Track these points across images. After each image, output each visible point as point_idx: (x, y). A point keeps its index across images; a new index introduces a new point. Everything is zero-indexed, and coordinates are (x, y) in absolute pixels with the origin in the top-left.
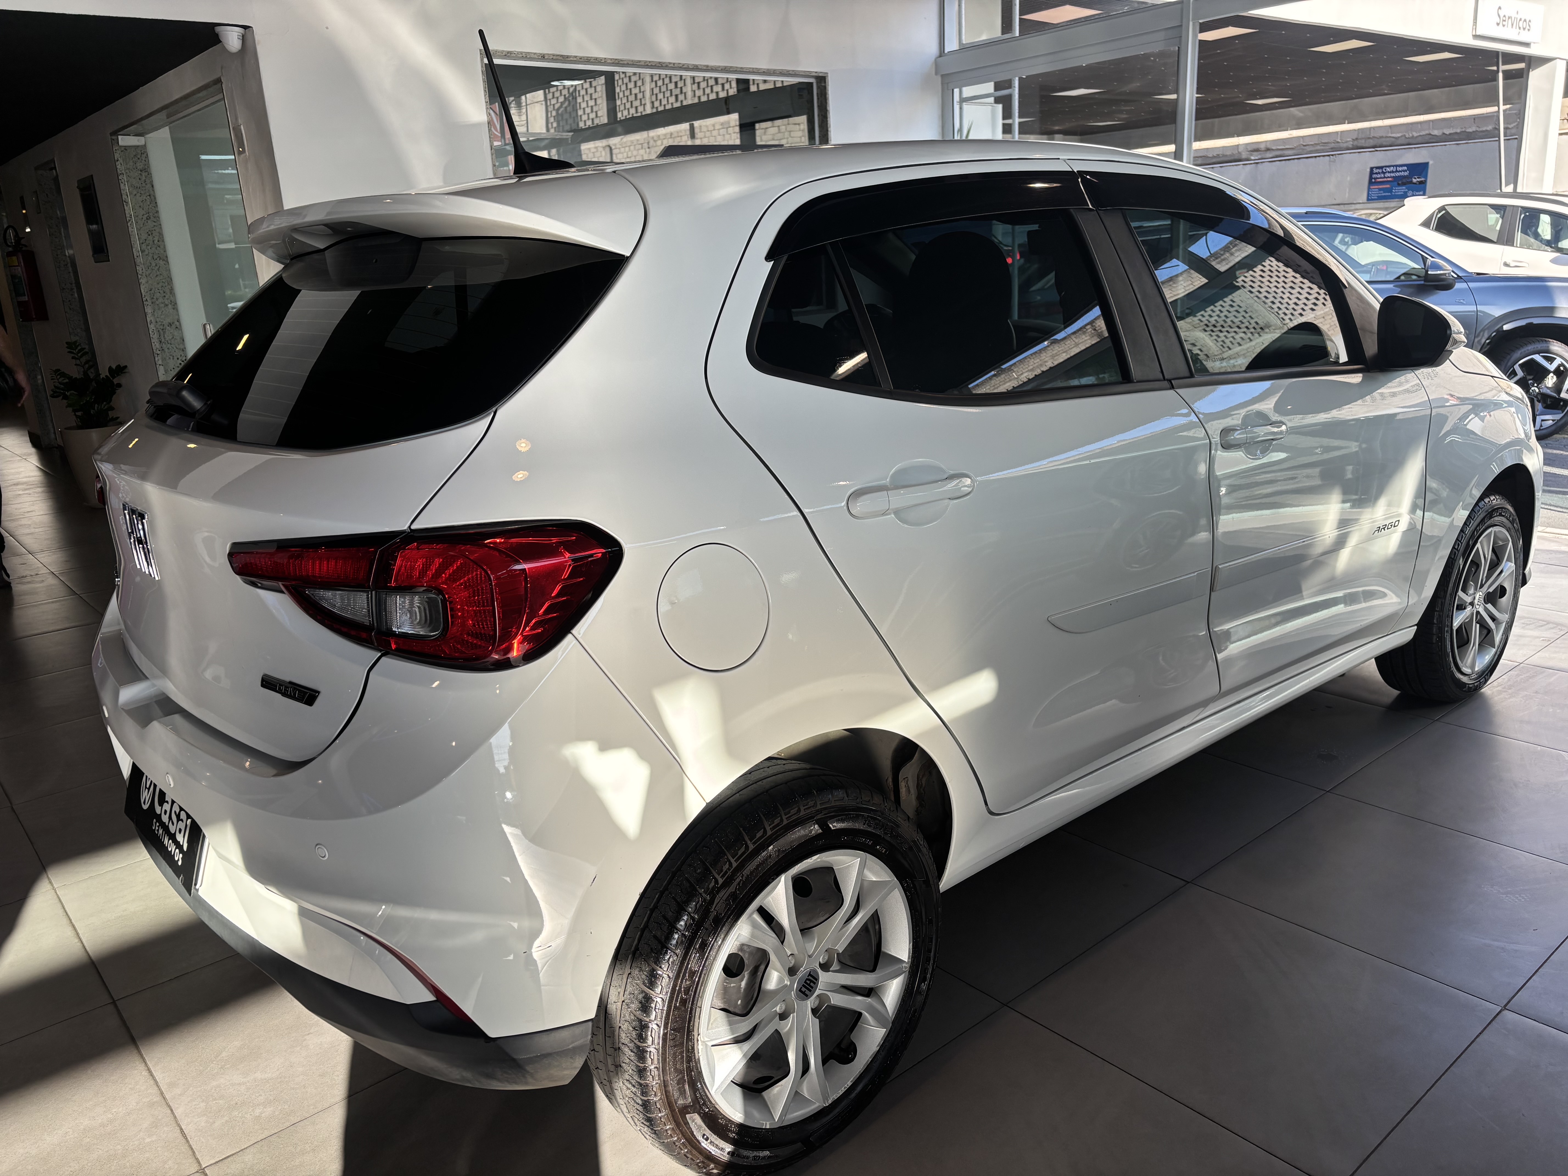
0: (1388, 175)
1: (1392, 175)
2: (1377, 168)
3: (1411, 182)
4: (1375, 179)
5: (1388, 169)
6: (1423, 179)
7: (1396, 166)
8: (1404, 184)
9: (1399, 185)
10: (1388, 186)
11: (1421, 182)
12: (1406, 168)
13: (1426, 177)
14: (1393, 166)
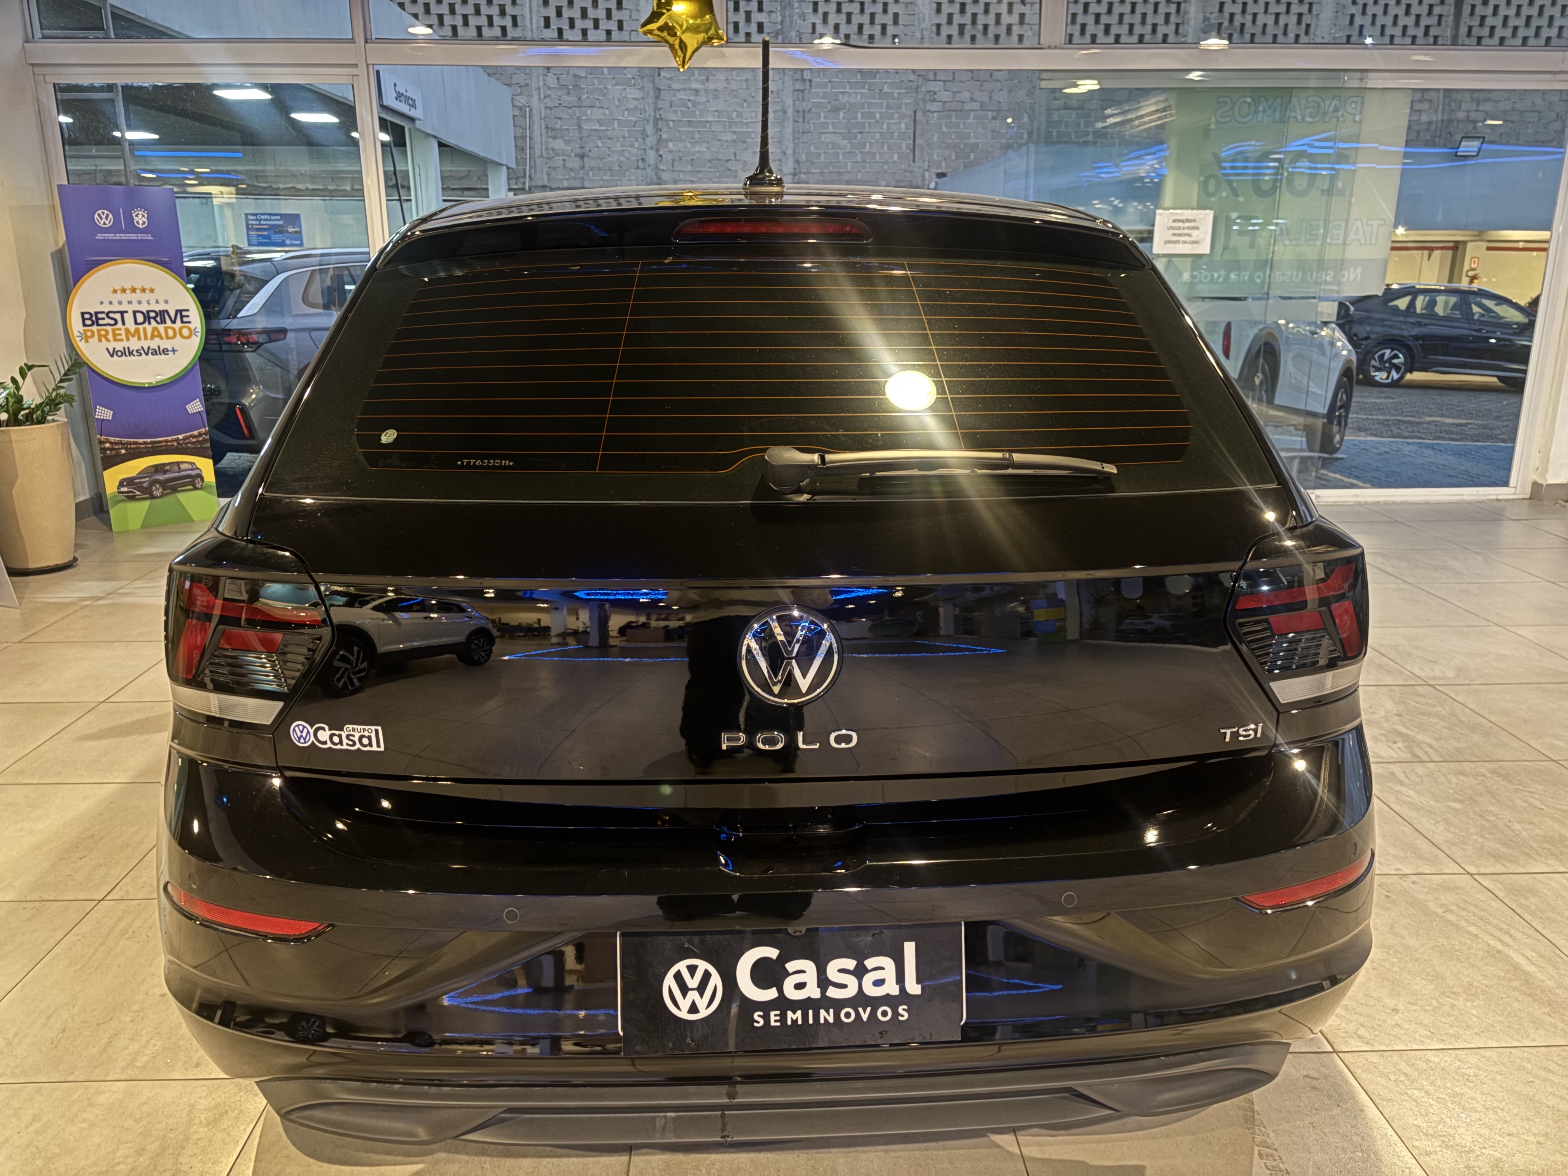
0: (262, 222)
1: (268, 223)
2: (252, 214)
3: (287, 231)
4: (252, 225)
5: (262, 217)
6: (297, 229)
7: (271, 215)
8: (281, 232)
9: (276, 233)
10: (266, 233)
11: (296, 232)
12: (279, 217)
13: (300, 226)
14: (268, 214)
